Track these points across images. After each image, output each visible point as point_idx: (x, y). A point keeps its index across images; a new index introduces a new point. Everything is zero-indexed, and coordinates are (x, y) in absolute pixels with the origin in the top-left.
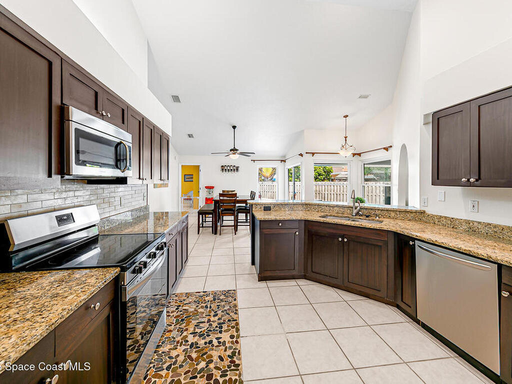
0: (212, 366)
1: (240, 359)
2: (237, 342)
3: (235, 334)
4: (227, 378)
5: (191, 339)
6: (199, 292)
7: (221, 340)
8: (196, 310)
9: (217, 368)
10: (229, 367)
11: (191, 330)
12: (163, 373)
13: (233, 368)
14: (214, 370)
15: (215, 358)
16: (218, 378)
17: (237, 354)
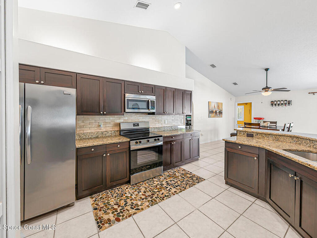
0: (158, 193)
1: (166, 199)
2: (174, 194)
3: (178, 192)
4: (156, 199)
5: (164, 183)
6: (189, 172)
7: (170, 190)
8: (178, 176)
9: (158, 195)
10: (161, 197)
11: (167, 180)
12: (147, 184)
13: (161, 199)
14: (156, 194)
15: (161, 193)
16: (154, 197)
17: (168, 197)
